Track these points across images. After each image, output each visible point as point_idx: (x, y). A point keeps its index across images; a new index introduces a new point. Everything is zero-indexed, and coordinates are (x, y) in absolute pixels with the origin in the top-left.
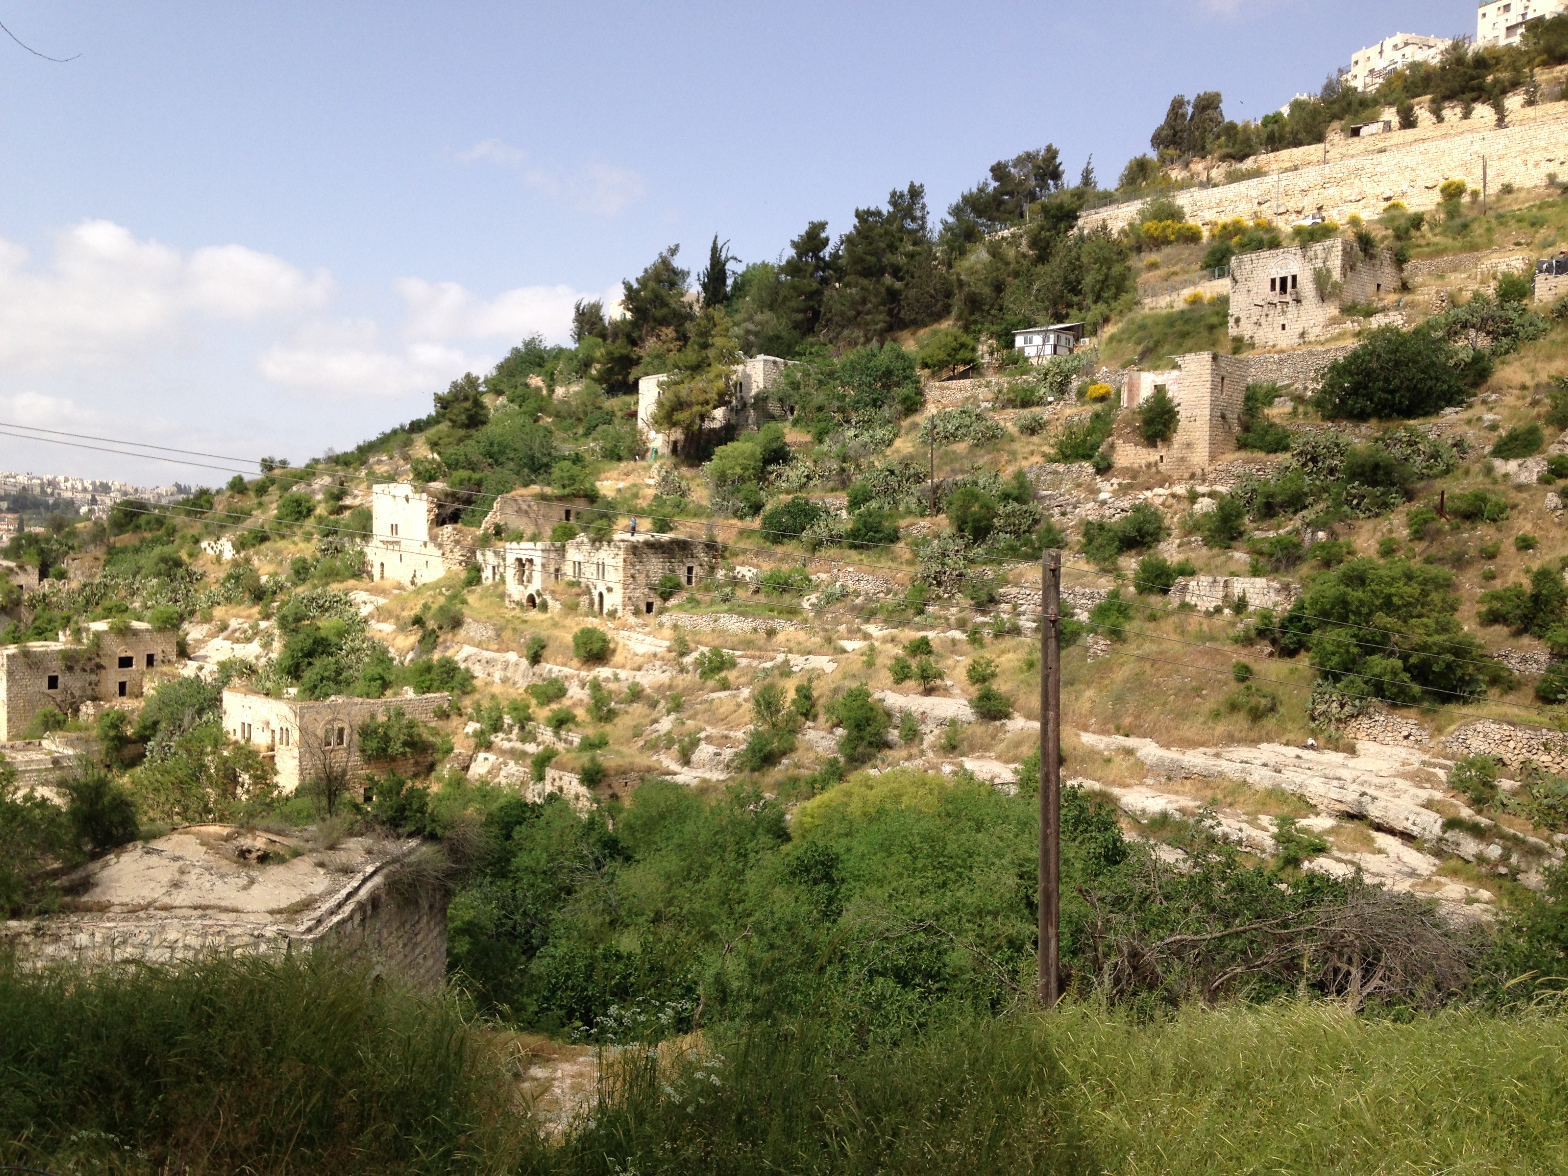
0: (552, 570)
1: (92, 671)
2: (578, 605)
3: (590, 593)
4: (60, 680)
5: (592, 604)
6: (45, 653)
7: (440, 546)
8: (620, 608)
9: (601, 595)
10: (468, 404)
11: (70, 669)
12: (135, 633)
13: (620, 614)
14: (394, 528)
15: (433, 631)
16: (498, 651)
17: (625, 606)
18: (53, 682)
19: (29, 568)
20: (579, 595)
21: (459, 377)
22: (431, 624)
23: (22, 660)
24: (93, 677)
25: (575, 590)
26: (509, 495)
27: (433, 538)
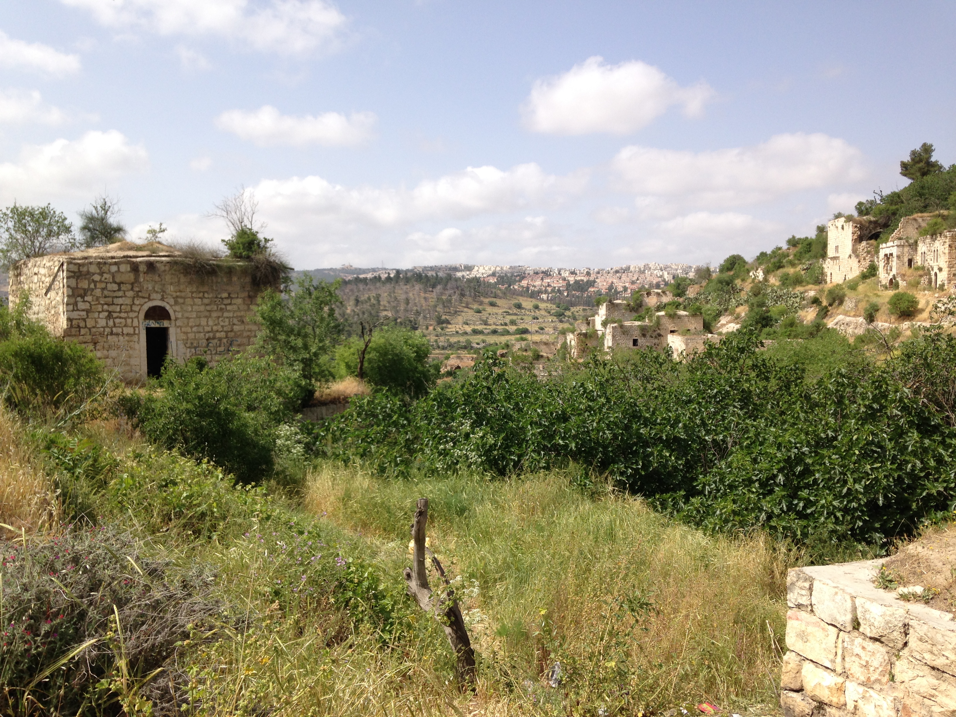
0: (906, 260)
1: (656, 337)
2: (918, 283)
3: (930, 274)
4: (639, 341)
5: (930, 282)
6: (631, 326)
7: (857, 256)
8: (946, 282)
9: (936, 274)
10: (921, 165)
11: (644, 335)
12: (680, 317)
13: (946, 287)
14: (837, 247)
15: (826, 307)
16: (854, 316)
17: (950, 281)
18: (635, 342)
19: (668, 293)
20: (921, 276)
21: (918, 147)
22: (825, 303)
23: (619, 330)
24: (656, 341)
25: (921, 272)
26: (911, 217)
27: (854, 251)
